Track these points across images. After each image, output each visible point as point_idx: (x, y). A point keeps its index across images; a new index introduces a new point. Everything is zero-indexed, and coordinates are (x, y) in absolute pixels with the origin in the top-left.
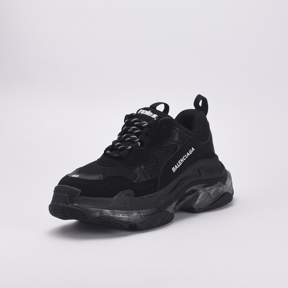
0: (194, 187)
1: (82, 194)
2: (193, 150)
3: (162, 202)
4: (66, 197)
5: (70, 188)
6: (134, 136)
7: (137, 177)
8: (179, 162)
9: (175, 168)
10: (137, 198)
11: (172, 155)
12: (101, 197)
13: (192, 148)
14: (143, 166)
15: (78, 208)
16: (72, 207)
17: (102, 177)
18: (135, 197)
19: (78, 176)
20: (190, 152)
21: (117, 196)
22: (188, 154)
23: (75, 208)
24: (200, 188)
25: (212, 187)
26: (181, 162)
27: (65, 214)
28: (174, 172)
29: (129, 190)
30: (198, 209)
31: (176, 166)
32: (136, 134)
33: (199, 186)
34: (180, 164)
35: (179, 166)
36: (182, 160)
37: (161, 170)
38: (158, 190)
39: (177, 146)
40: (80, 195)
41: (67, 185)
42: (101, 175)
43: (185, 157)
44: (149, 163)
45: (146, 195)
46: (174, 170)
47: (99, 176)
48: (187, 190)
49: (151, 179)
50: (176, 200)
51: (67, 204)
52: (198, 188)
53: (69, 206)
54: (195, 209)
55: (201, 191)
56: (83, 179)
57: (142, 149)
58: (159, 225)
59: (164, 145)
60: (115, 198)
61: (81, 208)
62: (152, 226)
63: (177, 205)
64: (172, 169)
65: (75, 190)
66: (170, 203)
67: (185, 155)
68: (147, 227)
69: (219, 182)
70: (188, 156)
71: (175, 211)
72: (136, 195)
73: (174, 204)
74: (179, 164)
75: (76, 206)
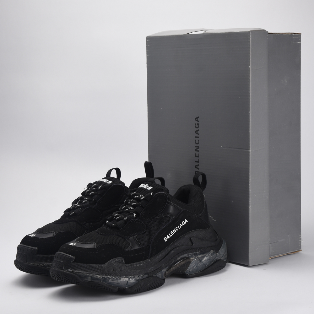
0: (186, 255)
1: (75, 261)
2: (186, 222)
3: (152, 269)
4: (62, 262)
5: (65, 255)
6: (132, 208)
7: (130, 245)
8: (171, 232)
9: (167, 238)
10: (127, 265)
11: (165, 226)
12: (93, 264)
13: (185, 220)
14: (136, 236)
15: (71, 273)
16: (66, 272)
17: (96, 246)
18: (126, 264)
19: (75, 244)
20: (183, 224)
21: (108, 262)
22: (181, 225)
23: (69, 273)
24: (192, 256)
25: (205, 255)
26: (174, 233)
27: (60, 278)
28: (166, 241)
29: (120, 258)
30: (190, 274)
31: (168, 236)
32: (133, 206)
33: (191, 254)
34: (173, 234)
35: (171, 236)
36: (174, 231)
37: (153, 239)
38: (149, 258)
39: (170, 218)
40: (73, 261)
41: (63, 252)
42: (96, 244)
43: (178, 228)
44: (143, 233)
45: (137, 262)
46: (166, 240)
47: (93, 245)
48: (178, 257)
49: (143, 247)
50: (167, 267)
51: (62, 270)
52: (190, 255)
53: (64, 271)
54: (188, 274)
55: (193, 259)
56: (78, 247)
57: (137, 220)
58: (147, 289)
59: (158, 217)
60: (106, 264)
61: (74, 273)
62: (140, 290)
63: (167, 271)
64: (164, 239)
65: (70, 257)
66: (160, 269)
67: (178, 226)
68: (135, 291)
69: (212, 251)
70: (180, 227)
71: (165, 276)
72: (127, 262)
73: (164, 270)
74: (171, 234)
75: (70, 272)
